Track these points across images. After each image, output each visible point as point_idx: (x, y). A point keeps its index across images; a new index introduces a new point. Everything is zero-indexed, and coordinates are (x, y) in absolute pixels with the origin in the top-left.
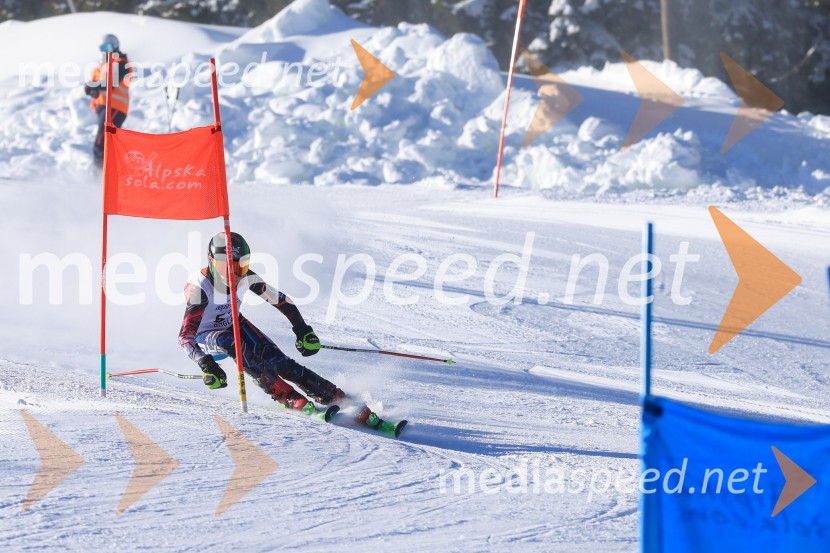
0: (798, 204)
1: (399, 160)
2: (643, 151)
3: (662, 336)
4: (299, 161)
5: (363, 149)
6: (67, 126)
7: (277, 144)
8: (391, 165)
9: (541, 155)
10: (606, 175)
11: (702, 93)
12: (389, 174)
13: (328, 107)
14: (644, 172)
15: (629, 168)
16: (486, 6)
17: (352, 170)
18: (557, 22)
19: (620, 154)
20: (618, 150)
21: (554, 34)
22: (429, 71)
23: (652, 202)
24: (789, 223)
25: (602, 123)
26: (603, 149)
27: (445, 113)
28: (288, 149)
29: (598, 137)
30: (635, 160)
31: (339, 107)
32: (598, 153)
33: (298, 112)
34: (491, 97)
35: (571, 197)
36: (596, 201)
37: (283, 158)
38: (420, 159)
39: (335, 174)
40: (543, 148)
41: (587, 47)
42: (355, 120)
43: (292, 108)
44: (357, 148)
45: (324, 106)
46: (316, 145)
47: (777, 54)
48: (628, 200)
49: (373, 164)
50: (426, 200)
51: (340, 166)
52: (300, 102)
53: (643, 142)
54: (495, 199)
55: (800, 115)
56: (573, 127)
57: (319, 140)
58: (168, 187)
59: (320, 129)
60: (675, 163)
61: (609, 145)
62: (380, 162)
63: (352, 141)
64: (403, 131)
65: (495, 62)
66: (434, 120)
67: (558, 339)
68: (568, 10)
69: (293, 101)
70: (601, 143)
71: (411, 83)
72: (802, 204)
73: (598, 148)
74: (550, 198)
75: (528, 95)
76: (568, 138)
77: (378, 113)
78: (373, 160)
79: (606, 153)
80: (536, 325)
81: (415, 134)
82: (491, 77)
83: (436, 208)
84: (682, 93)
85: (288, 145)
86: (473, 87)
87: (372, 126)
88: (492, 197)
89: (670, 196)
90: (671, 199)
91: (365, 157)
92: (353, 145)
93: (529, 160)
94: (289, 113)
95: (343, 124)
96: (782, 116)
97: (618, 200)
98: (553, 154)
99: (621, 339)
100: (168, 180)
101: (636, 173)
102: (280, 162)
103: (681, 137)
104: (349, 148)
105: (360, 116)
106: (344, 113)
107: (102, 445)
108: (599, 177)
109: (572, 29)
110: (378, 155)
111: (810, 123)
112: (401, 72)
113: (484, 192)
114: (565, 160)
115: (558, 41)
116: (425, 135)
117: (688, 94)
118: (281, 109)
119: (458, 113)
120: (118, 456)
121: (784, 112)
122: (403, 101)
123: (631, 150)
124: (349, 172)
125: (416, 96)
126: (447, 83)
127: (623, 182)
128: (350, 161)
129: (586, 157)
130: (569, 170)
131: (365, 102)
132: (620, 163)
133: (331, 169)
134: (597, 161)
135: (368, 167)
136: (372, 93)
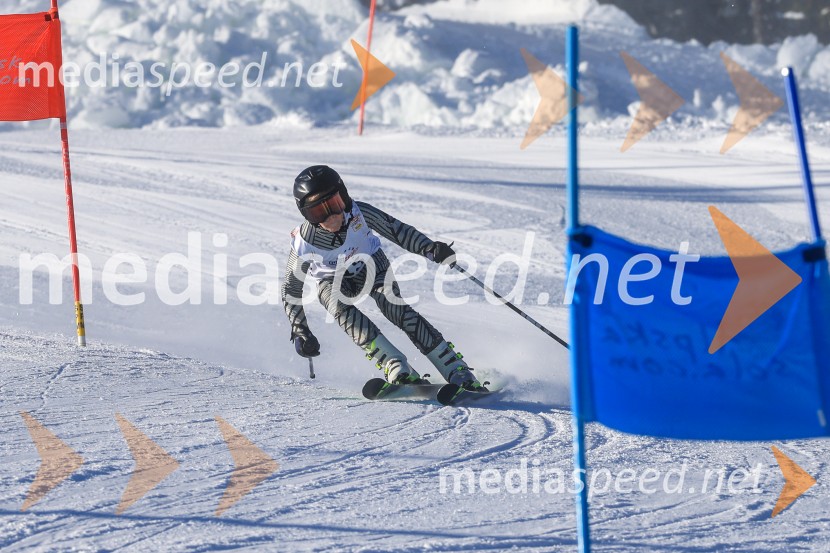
0: (716, 133)
1: (243, 104)
2: (529, 85)
4: (124, 109)
5: (195, 94)
8: (232, 110)
9: (410, 94)
10: (486, 116)
11: (595, 23)
12: (229, 119)
13: (156, 45)
14: (531, 111)
15: (514, 107)
17: (188, 118)
19: (501, 92)
20: (500, 83)
23: (545, 135)
24: (708, 152)
25: (480, 56)
26: (482, 85)
27: (296, 48)
28: (110, 95)
29: (477, 73)
30: (521, 98)
31: (170, 44)
32: (477, 90)
33: (121, 51)
34: (349, 26)
35: (450, 132)
36: (480, 136)
37: (104, 106)
38: (266, 102)
39: (167, 122)
40: (413, 87)
42: (189, 58)
43: (112, 47)
44: (192, 91)
45: (151, 46)
46: (144, 90)
48: (516, 134)
49: (212, 109)
50: (278, 140)
51: (172, 112)
52: (122, 40)
53: (530, 76)
54: (358, 138)
55: (712, 46)
56: (448, 62)
61: (490, 82)
62: (220, 107)
66: (282, 54)
69: (115, 39)
70: (480, 79)
71: (251, 15)
72: (720, 132)
73: (477, 85)
74: (425, 134)
75: (393, 26)
76: (441, 72)
77: (216, 50)
78: (211, 104)
79: (486, 89)
82: (349, 10)
83: (290, 148)
85: (110, 92)
86: (327, 17)
88: (356, 135)
91: (202, 102)
92: (188, 88)
93: (396, 100)
94: (109, 53)
96: (692, 48)
97: (504, 135)
98: (425, 93)
101: (522, 112)
102: (99, 110)
104: (184, 91)
105: (192, 55)
106: (174, 51)
108: (479, 119)
110: (215, 97)
112: (242, 4)
113: (346, 131)
114: (439, 99)
117: (580, 23)
118: (100, 51)
119: (310, 48)
121: (694, 43)
122: (244, 36)
123: (516, 85)
124: (183, 120)
125: (260, 29)
126: (296, 14)
127: (506, 123)
128: (184, 106)
129: (462, 95)
130: (445, 110)
131: (201, 38)
132: (503, 101)
133: (162, 116)
134: (476, 100)
135: (205, 113)
136: (208, 28)
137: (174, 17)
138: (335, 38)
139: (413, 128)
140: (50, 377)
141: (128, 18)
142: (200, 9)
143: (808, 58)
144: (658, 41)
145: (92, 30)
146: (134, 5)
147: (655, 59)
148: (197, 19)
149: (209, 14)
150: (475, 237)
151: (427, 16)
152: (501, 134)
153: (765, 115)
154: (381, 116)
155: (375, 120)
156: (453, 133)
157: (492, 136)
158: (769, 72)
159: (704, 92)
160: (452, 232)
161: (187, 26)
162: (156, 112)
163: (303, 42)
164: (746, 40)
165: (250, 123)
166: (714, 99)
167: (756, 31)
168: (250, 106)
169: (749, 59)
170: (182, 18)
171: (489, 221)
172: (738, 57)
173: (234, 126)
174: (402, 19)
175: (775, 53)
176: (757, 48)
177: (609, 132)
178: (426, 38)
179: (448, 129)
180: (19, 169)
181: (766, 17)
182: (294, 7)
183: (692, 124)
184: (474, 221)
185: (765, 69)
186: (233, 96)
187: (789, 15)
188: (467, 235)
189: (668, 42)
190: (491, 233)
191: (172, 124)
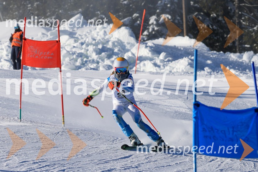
1: (105, 64)
2: (179, 62)
3: (188, 111)
4: (74, 65)
5: (93, 61)
6: (3, 54)
7: (67, 59)
8: (102, 66)
9: (148, 63)
10: (167, 70)
11: (196, 46)
12: (101, 68)
13: (83, 49)
14: (179, 69)
15: (175, 68)
16: (130, 21)
17: (90, 68)
18: (152, 26)
19: (172, 63)
20: (171, 61)
21: (150, 30)
22: (114, 38)
23: (183, 75)
25: (167, 54)
26: (167, 61)
27: (119, 50)
28: (71, 61)
29: (165, 59)
30: (177, 65)
31: (86, 48)
32: (165, 63)
33: (74, 50)
34: (133, 45)
37: (69, 64)
38: (111, 64)
39: (85, 68)
40: (149, 61)
41: (161, 34)
42: (91, 52)
43: (71, 48)
44: (92, 61)
45: (82, 49)
46: (79, 60)
47: (218, 37)
48: (176, 75)
49: (97, 66)
51: (86, 66)
52: (74, 47)
53: (179, 60)
54: (135, 74)
55: (226, 53)
56: (158, 55)
57: (80, 58)
58: (41, 58)
59: (80, 55)
60: (189, 66)
61: (169, 61)
62: (99, 65)
63: (90, 58)
64: (106, 56)
65: (134, 35)
66: (115, 52)
67: (157, 112)
68: (155, 23)
69: (72, 47)
70: (166, 60)
71: (108, 41)
73: (165, 61)
74: (152, 74)
75: (144, 46)
76: (156, 58)
77: (98, 50)
78: (97, 64)
79: (168, 63)
80: (150, 108)
81: (109, 57)
82: (132, 40)
84: (191, 46)
85: (70, 60)
86: (127, 43)
87: (96, 54)
88: (134, 73)
89: (188, 74)
90: (189, 74)
91: (94, 64)
92: (91, 60)
93: (144, 65)
94: (71, 50)
95: (87, 54)
96: (221, 53)
97: (172, 75)
98: (152, 63)
99: (176, 112)
100: (41, 56)
101: (177, 69)
102: (68, 65)
103: (191, 58)
104: (90, 61)
106: (88, 50)
107: (21, 134)
108: (166, 70)
109: (156, 28)
110: (98, 63)
111: (229, 56)
112: (105, 39)
114: (155, 65)
115: (152, 32)
116: (112, 57)
117: (192, 46)
118: (69, 50)
119: (123, 51)
120: (26, 137)
121: (222, 52)
122: (106, 47)
123: (175, 62)
124: (89, 68)
125: (110, 45)
126: (119, 41)
127: (173, 71)
128: (90, 65)
129: (162, 64)
130: (157, 68)
131: (94, 47)
132: (172, 66)
133: (84, 67)
134: (165, 65)
135: (95, 67)
136: (96, 45)
137: (88, 42)
138: (129, 48)
139: (149, 72)
140: (55, 135)
141: (76, 41)
142: (94, 40)
143: (251, 57)
144: (212, 52)
145: (66, 44)
146: (77, 38)
147: (211, 56)
148: (94, 42)
149: (97, 41)
150: (165, 101)
151: (153, 43)
152: (171, 74)
153: (239, 71)
154: (140, 69)
155: (139, 70)
156: (159, 74)
157: (169, 75)
158: (241, 61)
159: (224, 65)
160: (159, 100)
161: (91, 44)
162: (82, 66)
163: (121, 49)
164: (235, 52)
165: (107, 70)
166: (226, 67)
167: (237, 50)
168: (106, 65)
169: (236, 57)
170: (90, 42)
171: (168, 97)
172: (233, 57)
173: (103, 70)
174: (147, 44)
175: (243, 55)
176: (238, 54)
177: (199, 75)
178: (152, 49)
179: (158, 73)
180: (47, 80)
181: (240, 46)
182: (119, 40)
183: (221, 73)
184: (164, 97)
185: (240, 60)
186: (102, 62)
187: (246, 46)
188: (163, 101)
189: (215, 52)
190: (169, 100)
191: (86, 69)
